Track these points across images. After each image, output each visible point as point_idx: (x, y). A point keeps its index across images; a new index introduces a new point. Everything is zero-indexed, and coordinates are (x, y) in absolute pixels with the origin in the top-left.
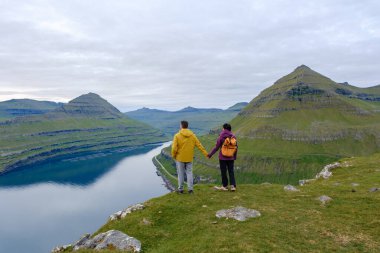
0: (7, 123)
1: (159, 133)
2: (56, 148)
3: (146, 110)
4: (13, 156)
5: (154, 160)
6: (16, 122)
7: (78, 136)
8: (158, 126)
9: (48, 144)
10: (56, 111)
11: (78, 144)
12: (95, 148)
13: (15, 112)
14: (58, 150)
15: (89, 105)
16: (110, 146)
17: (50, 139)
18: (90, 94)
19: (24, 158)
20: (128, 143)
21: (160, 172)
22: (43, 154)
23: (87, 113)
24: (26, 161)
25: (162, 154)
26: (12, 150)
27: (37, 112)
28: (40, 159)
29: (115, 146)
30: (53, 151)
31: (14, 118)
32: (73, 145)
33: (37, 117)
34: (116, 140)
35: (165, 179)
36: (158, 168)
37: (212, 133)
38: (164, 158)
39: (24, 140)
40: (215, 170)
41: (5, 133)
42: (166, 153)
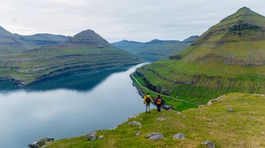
0: (35, 50)
1: (135, 58)
2: (67, 66)
3: (125, 41)
4: (40, 71)
5: (131, 76)
6: (41, 49)
7: (81, 59)
8: (133, 53)
9: (62, 64)
10: (66, 42)
11: (81, 64)
12: (92, 67)
13: (40, 42)
14: (69, 68)
15: (87, 38)
16: (102, 66)
17: (63, 61)
18: (88, 30)
19: (47, 73)
20: (113, 64)
21: (135, 84)
22: (58, 71)
23: (87, 43)
24: (48, 75)
25: (136, 72)
26: (40, 67)
27: (54, 43)
28: (59, 73)
29: (105, 66)
30: (65, 69)
31: (39, 46)
32: (78, 64)
33: (55, 46)
34: (106, 62)
35: (138, 88)
36: (134, 81)
37: (171, 58)
38: (137, 74)
39: (46, 61)
40: (172, 83)
41: (34, 56)
42: (139, 71)
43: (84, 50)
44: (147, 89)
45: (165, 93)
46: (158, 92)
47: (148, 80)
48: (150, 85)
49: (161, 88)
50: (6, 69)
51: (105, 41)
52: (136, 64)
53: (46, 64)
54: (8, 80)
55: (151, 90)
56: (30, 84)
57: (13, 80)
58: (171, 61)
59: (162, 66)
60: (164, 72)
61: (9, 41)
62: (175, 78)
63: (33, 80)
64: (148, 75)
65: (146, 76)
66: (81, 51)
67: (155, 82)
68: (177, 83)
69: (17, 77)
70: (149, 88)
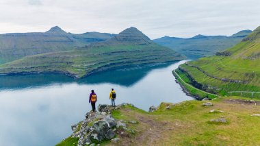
0: (86, 47)
1: (177, 54)
2: (112, 62)
3: (167, 38)
4: (90, 66)
5: (173, 72)
6: (90, 46)
7: (125, 55)
8: (175, 49)
9: (108, 60)
10: (112, 39)
11: (125, 61)
12: (135, 63)
13: (88, 40)
14: (114, 64)
15: (131, 35)
16: (144, 62)
17: (109, 57)
18: (132, 28)
19: (96, 68)
20: (155, 61)
21: (178, 81)
22: (106, 66)
23: (130, 40)
24: (97, 70)
25: (179, 69)
26: (90, 63)
27: (101, 40)
28: (104, 69)
29: (147, 62)
30: (111, 64)
31: (89, 44)
32: (121, 61)
33: (102, 43)
34: (148, 58)
35: (182, 85)
36: (177, 78)
37: (219, 54)
38: (180, 71)
39: (95, 57)
40: (220, 82)
41: (85, 53)
42: (182, 68)
43: (128, 47)
44: (191, 86)
45: (212, 92)
46: (205, 90)
47: (193, 76)
48: (195, 82)
49: (207, 86)
50: (63, 64)
51: (147, 37)
52: (179, 61)
53: (95, 59)
54: (64, 74)
55: (196, 87)
56: (82, 78)
57: (69, 73)
58: (218, 58)
59: (207, 62)
60: (211, 69)
61: (64, 39)
62: (223, 76)
63: (84, 74)
64: (192, 72)
65: (190, 73)
66: (125, 48)
67: (201, 79)
68: (226, 81)
69: (72, 71)
70: (194, 85)
